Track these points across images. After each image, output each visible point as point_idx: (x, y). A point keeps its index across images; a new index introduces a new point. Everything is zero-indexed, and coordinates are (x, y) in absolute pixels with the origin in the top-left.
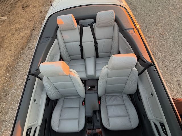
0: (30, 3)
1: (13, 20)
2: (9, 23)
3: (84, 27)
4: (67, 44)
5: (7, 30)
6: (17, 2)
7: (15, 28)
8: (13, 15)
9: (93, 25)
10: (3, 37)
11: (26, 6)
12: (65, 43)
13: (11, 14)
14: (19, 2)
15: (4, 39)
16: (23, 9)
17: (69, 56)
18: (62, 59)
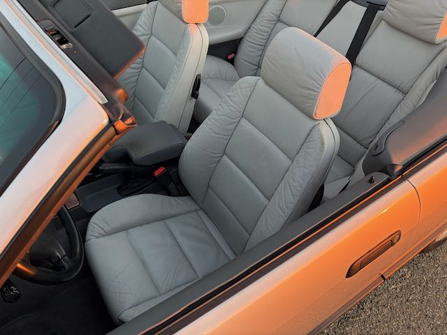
3: (350, 2)
12: (279, 20)
17: (257, 67)
18: (233, 55)
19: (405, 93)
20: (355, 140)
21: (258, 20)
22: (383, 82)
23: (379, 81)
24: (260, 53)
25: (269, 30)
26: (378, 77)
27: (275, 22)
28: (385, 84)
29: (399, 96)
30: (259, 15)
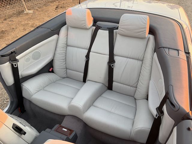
0: (68, 5)
1: (36, 16)
2: (31, 17)
3: (99, 30)
4: (68, 48)
5: (22, 23)
6: (55, 1)
7: (32, 24)
8: (41, 11)
9: (115, 31)
10: (13, 28)
11: (61, 7)
12: (67, 45)
13: (40, 10)
14: (57, 2)
15: (12, 31)
16: (56, 8)
17: (66, 69)
18: (52, 68)
19: (142, 61)
20: (129, 86)
21: (57, 49)
22: (130, 59)
23: (128, 59)
24: (65, 63)
25: (65, 52)
26: (127, 58)
27: (66, 47)
28: (131, 60)
29: (140, 63)
30: (57, 47)
